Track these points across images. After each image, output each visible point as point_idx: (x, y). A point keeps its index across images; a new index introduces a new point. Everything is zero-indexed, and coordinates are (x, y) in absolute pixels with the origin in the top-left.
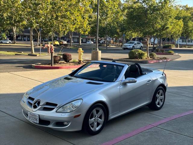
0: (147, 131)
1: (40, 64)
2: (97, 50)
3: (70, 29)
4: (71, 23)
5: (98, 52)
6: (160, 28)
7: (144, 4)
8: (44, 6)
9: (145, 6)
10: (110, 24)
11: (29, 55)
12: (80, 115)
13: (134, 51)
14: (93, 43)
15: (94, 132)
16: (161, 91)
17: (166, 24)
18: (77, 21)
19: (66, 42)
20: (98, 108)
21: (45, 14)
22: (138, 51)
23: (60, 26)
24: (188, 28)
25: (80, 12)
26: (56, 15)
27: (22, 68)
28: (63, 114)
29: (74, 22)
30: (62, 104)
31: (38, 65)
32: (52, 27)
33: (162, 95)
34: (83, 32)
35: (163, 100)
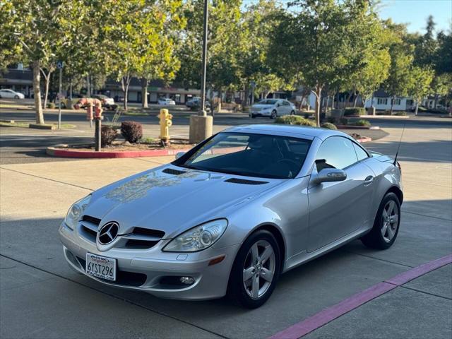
0: (384, 296)
1: (67, 147)
2: (203, 114)
3: (132, 66)
4: (135, 52)
5: (205, 119)
6: (346, 65)
7: (309, 8)
8: (71, 7)
9: (313, 13)
10: (219, 58)
11: (31, 127)
12: (224, 257)
13: (287, 118)
14: (174, 103)
15: (255, 301)
16: (392, 204)
17: (360, 57)
18: (151, 47)
19: (112, 100)
20: (261, 242)
21: (72, 27)
22: (295, 119)
23: (108, 58)
24: (396, 71)
25: (156, 26)
26: (100, 31)
27: (24, 155)
28: (182, 257)
29: (142, 48)
30: (175, 232)
31: (63, 149)
32: (88, 59)
33: (393, 214)
34: (162, 74)
35: (396, 226)
